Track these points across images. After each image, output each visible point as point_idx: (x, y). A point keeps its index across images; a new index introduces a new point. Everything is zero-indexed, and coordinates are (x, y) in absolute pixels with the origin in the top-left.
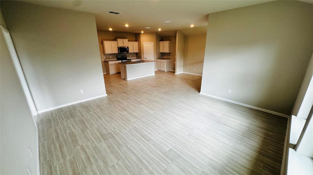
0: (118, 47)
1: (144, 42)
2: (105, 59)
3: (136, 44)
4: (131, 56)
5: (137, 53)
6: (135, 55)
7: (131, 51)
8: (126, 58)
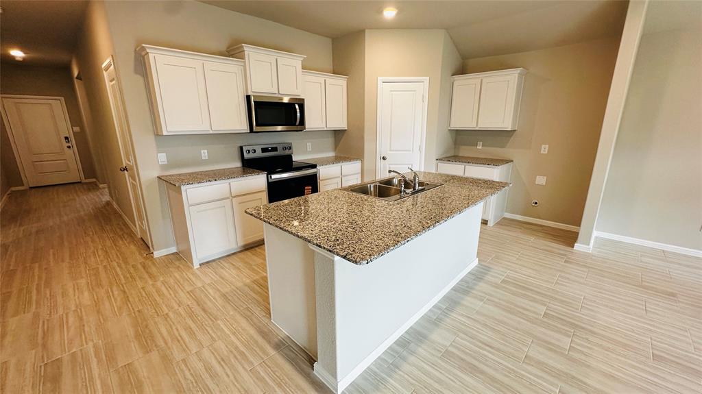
0: (248, 97)
1: (380, 79)
2: (164, 167)
3: (337, 86)
4: (309, 149)
5: (338, 134)
6: (330, 141)
7: (313, 120)
8: (290, 157)
